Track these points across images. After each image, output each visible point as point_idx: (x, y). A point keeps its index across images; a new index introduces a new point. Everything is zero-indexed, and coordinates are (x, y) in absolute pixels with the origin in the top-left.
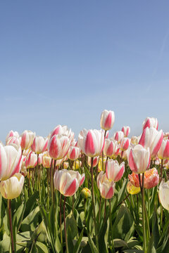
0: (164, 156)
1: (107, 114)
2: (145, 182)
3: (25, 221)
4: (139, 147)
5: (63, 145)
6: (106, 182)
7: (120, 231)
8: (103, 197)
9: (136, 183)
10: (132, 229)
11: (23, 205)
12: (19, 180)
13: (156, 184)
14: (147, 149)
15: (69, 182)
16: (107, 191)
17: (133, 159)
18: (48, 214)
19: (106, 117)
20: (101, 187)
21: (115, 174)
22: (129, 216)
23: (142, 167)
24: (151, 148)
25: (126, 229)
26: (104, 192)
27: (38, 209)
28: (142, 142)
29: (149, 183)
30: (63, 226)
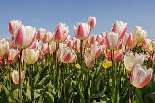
0: (127, 43)
1: (91, 19)
2: (115, 58)
3: (40, 83)
4: (111, 33)
5: (64, 33)
6: (90, 57)
7: (98, 89)
8: (88, 66)
9: (109, 58)
10: (105, 89)
11: (39, 74)
12: (36, 52)
13: (122, 59)
14: (117, 34)
15: (66, 54)
16: (90, 62)
17: (107, 40)
18: (54, 79)
19: (90, 21)
20: (86, 60)
21: (96, 53)
22: (104, 81)
23: (113, 46)
24: (119, 34)
25: (101, 89)
26: (88, 62)
27: (48, 76)
28: (114, 30)
29: (117, 58)
30: (62, 85)
